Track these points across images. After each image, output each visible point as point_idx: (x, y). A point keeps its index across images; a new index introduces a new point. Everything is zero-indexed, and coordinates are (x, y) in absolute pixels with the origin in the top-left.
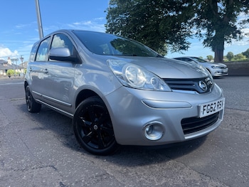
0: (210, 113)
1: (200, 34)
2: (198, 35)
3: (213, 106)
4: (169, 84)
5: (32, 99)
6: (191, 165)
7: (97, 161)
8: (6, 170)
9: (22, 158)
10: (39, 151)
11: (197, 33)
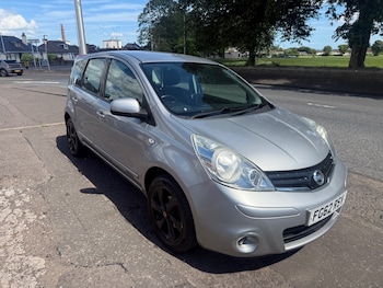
0: (323, 217)
1: (334, 15)
2: (330, 15)
3: (328, 209)
4: (272, 180)
5: (76, 139)
6: (292, 279)
7: (174, 260)
8: (65, 264)
9: (81, 247)
10: (99, 235)
11: (328, 12)
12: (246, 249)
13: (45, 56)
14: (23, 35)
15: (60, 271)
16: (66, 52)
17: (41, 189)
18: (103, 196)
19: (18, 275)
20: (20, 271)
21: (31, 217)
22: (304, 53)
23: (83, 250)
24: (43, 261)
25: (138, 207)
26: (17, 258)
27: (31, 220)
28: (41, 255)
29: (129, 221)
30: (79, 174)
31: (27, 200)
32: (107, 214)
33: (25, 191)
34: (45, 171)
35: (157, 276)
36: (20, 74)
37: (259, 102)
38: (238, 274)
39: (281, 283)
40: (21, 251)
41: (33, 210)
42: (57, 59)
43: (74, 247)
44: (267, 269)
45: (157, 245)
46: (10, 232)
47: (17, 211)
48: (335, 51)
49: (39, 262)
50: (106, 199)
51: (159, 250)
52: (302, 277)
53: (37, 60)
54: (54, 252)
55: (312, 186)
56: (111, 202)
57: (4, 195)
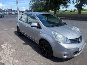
0: (82, 49)
2: (73, 3)
3: (83, 47)
6: (75, 63)
7: (47, 59)
8: (22, 61)
9: (25, 57)
10: (29, 54)
11: (72, 2)
12: (65, 57)
13: (8, 13)
14: (2, 8)
15: (22, 63)
16: (12, 12)
17: (13, 44)
18: (28, 45)
19: (12, 64)
20: (13, 63)
21: (13, 50)
22: (66, 11)
23: (26, 58)
24: (17, 61)
25: (36, 47)
26: (11, 60)
27: (13, 51)
28: (17, 59)
29: (35, 51)
30: (21, 40)
31: (11, 46)
32: (30, 49)
33: (9, 44)
34: (13, 39)
35: (44, 63)
36: (3, 17)
37: (63, 23)
38: (62, 62)
39: (72, 64)
40: (12, 58)
41: (12, 49)
42: (10, 13)
43: (24, 57)
44: (69, 61)
45: (43, 56)
46: (8, 54)
47: (9, 49)
48: (73, 10)
49: (16, 61)
50: (29, 46)
51: (43, 57)
52: (77, 63)
53: (6, 14)
54: (19, 58)
55: (79, 42)
56: (30, 46)
57: (5, 45)
